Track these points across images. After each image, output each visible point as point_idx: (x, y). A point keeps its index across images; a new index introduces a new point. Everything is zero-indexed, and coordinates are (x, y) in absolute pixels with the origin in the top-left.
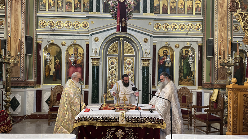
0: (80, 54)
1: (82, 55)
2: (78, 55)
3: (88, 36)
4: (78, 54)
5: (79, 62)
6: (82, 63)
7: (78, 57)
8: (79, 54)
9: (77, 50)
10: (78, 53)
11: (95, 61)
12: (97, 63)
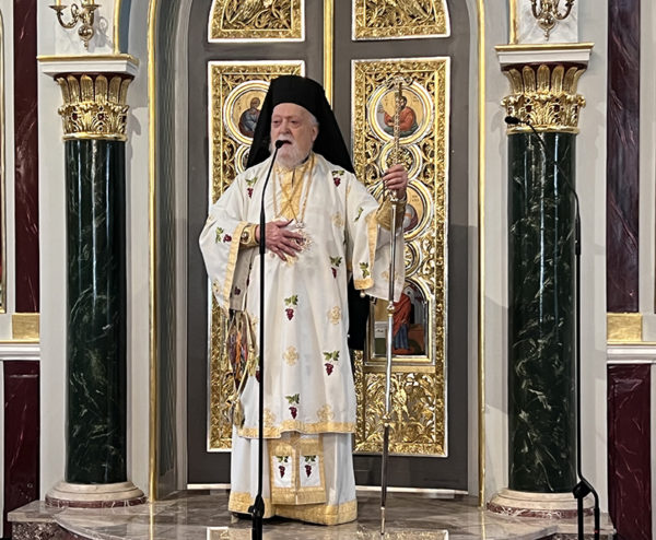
11: (88, 98)
12: (101, 117)
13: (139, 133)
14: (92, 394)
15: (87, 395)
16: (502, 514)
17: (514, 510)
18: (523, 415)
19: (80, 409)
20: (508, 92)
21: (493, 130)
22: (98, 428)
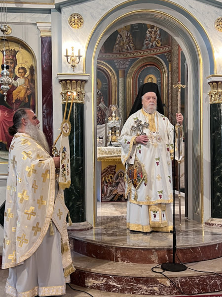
0: (23, 68)
1: (28, 73)
2: (17, 74)
3: (49, 11)
4: (16, 70)
5: (22, 95)
6: (29, 97)
7: (16, 78)
8: (21, 71)
9: (14, 56)
10: (17, 68)
11: (74, 88)
12: (78, 95)
13: (89, 101)
14: (77, 191)
15: (75, 191)
16: (213, 226)
17: (218, 225)
18: (218, 194)
19: (72, 197)
20: (210, 90)
21: (205, 102)
22: (78, 203)
